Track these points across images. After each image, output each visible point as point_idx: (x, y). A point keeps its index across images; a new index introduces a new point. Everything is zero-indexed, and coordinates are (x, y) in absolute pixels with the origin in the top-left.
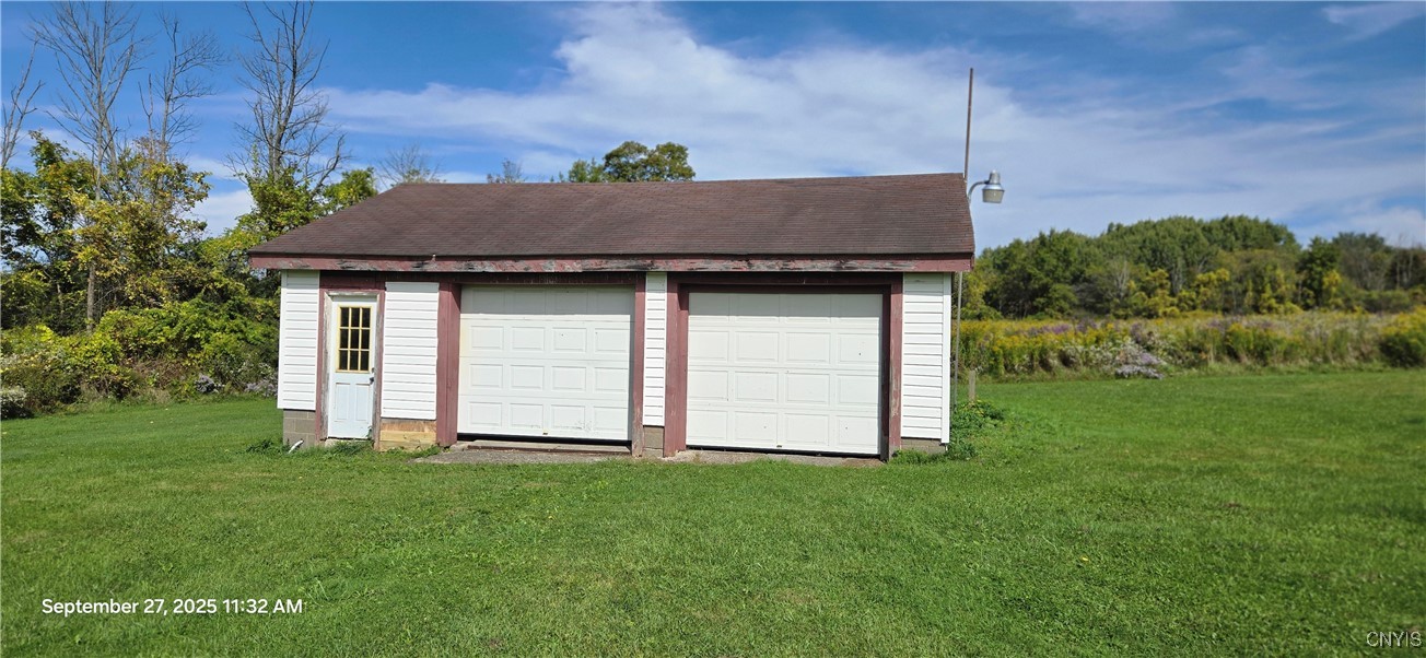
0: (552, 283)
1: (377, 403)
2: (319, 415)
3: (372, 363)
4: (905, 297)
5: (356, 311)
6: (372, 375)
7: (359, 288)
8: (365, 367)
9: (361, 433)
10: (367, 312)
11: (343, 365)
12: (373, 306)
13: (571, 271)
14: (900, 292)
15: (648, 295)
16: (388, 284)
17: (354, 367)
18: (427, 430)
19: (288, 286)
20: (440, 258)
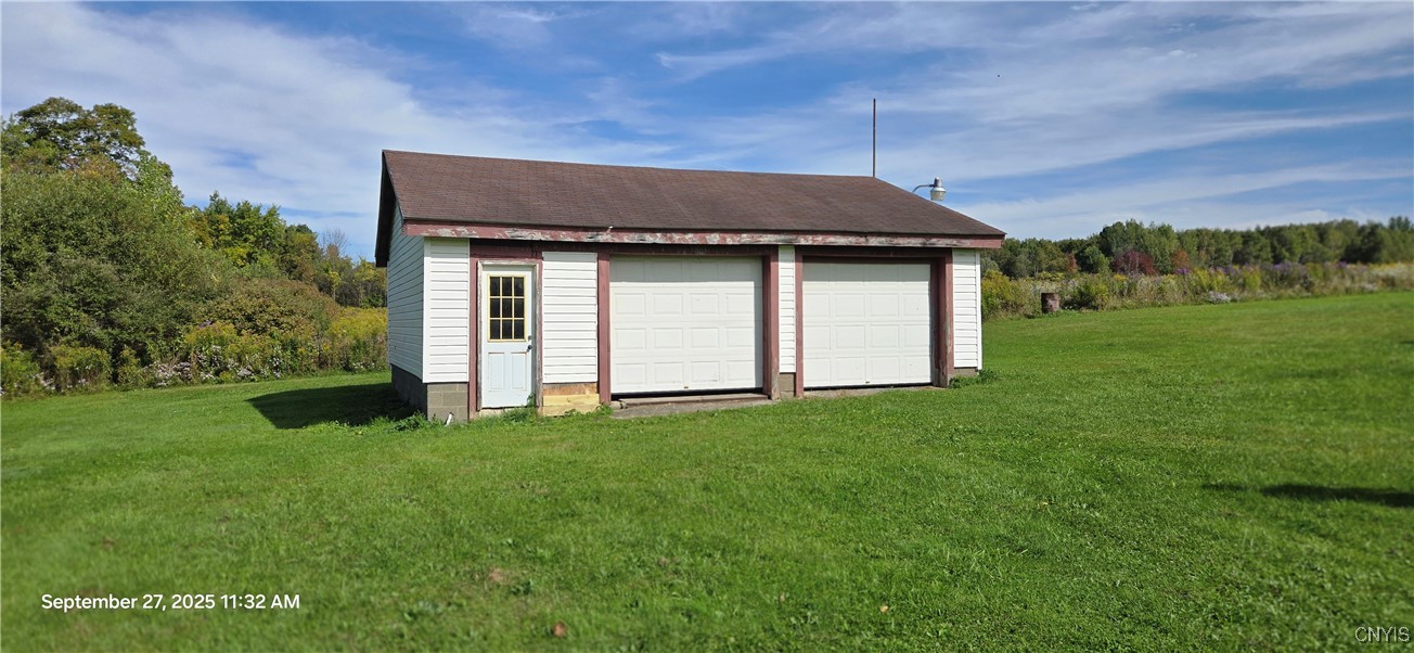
0: (702, 254)
1: (536, 369)
2: (473, 387)
3: (528, 331)
4: (955, 266)
5: (507, 280)
6: (530, 343)
7: (515, 257)
8: (520, 334)
9: (521, 400)
10: (520, 281)
11: (494, 334)
12: (527, 276)
13: (731, 243)
14: (951, 262)
15: (781, 264)
16: (544, 254)
17: (507, 335)
18: (587, 392)
19: (433, 255)
20: (616, 229)
